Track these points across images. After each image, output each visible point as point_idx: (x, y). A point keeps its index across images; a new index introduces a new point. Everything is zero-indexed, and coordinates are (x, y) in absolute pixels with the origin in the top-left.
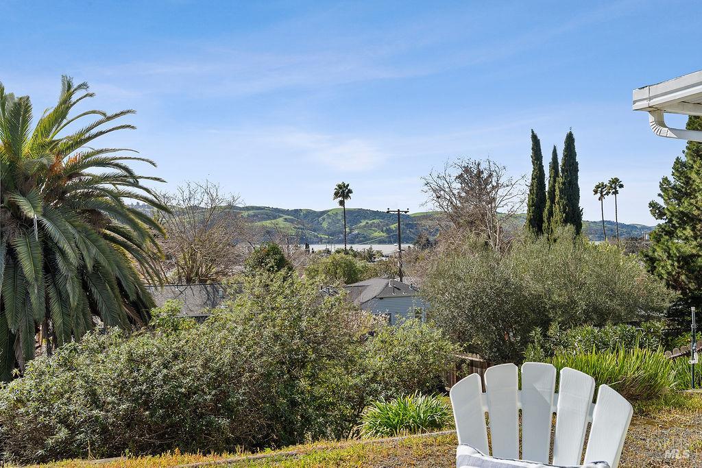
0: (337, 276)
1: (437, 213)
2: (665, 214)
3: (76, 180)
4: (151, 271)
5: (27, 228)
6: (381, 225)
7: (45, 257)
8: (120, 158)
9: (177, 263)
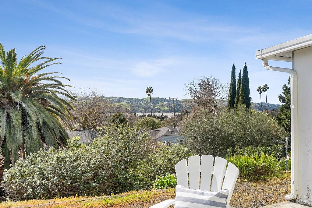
0: (148, 126)
1: (190, 99)
2: (285, 100)
3: (35, 86)
4: (68, 124)
5: (15, 106)
6: (167, 104)
7: (22, 118)
8: (54, 77)
9: (79, 121)
